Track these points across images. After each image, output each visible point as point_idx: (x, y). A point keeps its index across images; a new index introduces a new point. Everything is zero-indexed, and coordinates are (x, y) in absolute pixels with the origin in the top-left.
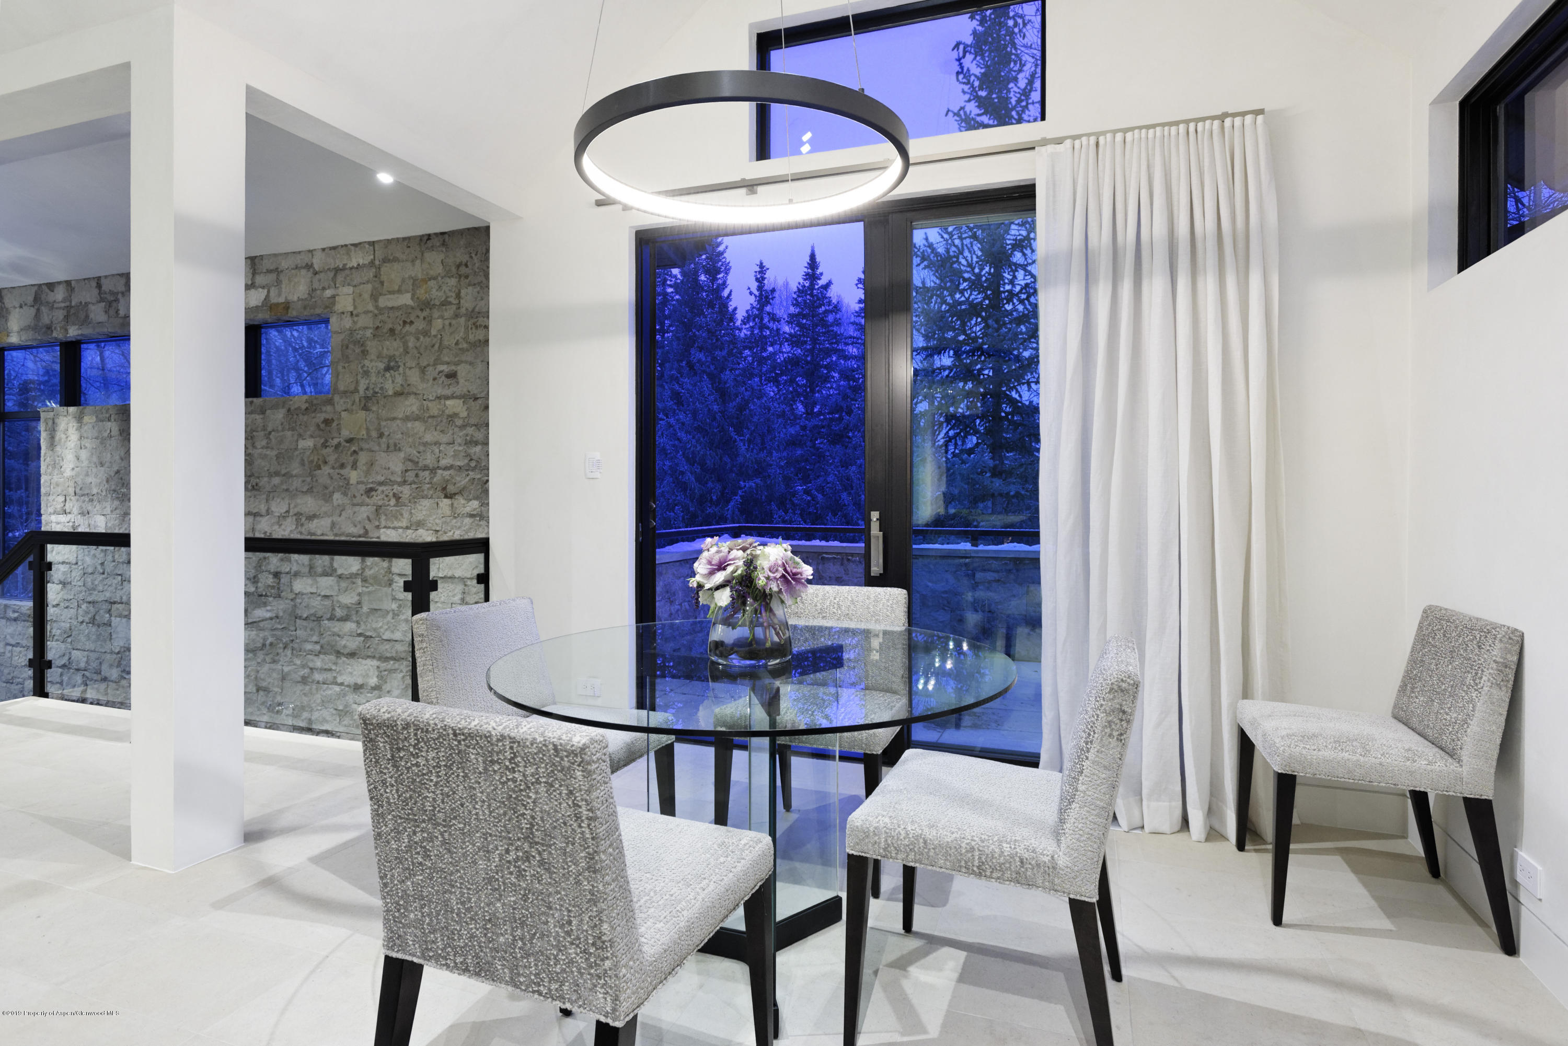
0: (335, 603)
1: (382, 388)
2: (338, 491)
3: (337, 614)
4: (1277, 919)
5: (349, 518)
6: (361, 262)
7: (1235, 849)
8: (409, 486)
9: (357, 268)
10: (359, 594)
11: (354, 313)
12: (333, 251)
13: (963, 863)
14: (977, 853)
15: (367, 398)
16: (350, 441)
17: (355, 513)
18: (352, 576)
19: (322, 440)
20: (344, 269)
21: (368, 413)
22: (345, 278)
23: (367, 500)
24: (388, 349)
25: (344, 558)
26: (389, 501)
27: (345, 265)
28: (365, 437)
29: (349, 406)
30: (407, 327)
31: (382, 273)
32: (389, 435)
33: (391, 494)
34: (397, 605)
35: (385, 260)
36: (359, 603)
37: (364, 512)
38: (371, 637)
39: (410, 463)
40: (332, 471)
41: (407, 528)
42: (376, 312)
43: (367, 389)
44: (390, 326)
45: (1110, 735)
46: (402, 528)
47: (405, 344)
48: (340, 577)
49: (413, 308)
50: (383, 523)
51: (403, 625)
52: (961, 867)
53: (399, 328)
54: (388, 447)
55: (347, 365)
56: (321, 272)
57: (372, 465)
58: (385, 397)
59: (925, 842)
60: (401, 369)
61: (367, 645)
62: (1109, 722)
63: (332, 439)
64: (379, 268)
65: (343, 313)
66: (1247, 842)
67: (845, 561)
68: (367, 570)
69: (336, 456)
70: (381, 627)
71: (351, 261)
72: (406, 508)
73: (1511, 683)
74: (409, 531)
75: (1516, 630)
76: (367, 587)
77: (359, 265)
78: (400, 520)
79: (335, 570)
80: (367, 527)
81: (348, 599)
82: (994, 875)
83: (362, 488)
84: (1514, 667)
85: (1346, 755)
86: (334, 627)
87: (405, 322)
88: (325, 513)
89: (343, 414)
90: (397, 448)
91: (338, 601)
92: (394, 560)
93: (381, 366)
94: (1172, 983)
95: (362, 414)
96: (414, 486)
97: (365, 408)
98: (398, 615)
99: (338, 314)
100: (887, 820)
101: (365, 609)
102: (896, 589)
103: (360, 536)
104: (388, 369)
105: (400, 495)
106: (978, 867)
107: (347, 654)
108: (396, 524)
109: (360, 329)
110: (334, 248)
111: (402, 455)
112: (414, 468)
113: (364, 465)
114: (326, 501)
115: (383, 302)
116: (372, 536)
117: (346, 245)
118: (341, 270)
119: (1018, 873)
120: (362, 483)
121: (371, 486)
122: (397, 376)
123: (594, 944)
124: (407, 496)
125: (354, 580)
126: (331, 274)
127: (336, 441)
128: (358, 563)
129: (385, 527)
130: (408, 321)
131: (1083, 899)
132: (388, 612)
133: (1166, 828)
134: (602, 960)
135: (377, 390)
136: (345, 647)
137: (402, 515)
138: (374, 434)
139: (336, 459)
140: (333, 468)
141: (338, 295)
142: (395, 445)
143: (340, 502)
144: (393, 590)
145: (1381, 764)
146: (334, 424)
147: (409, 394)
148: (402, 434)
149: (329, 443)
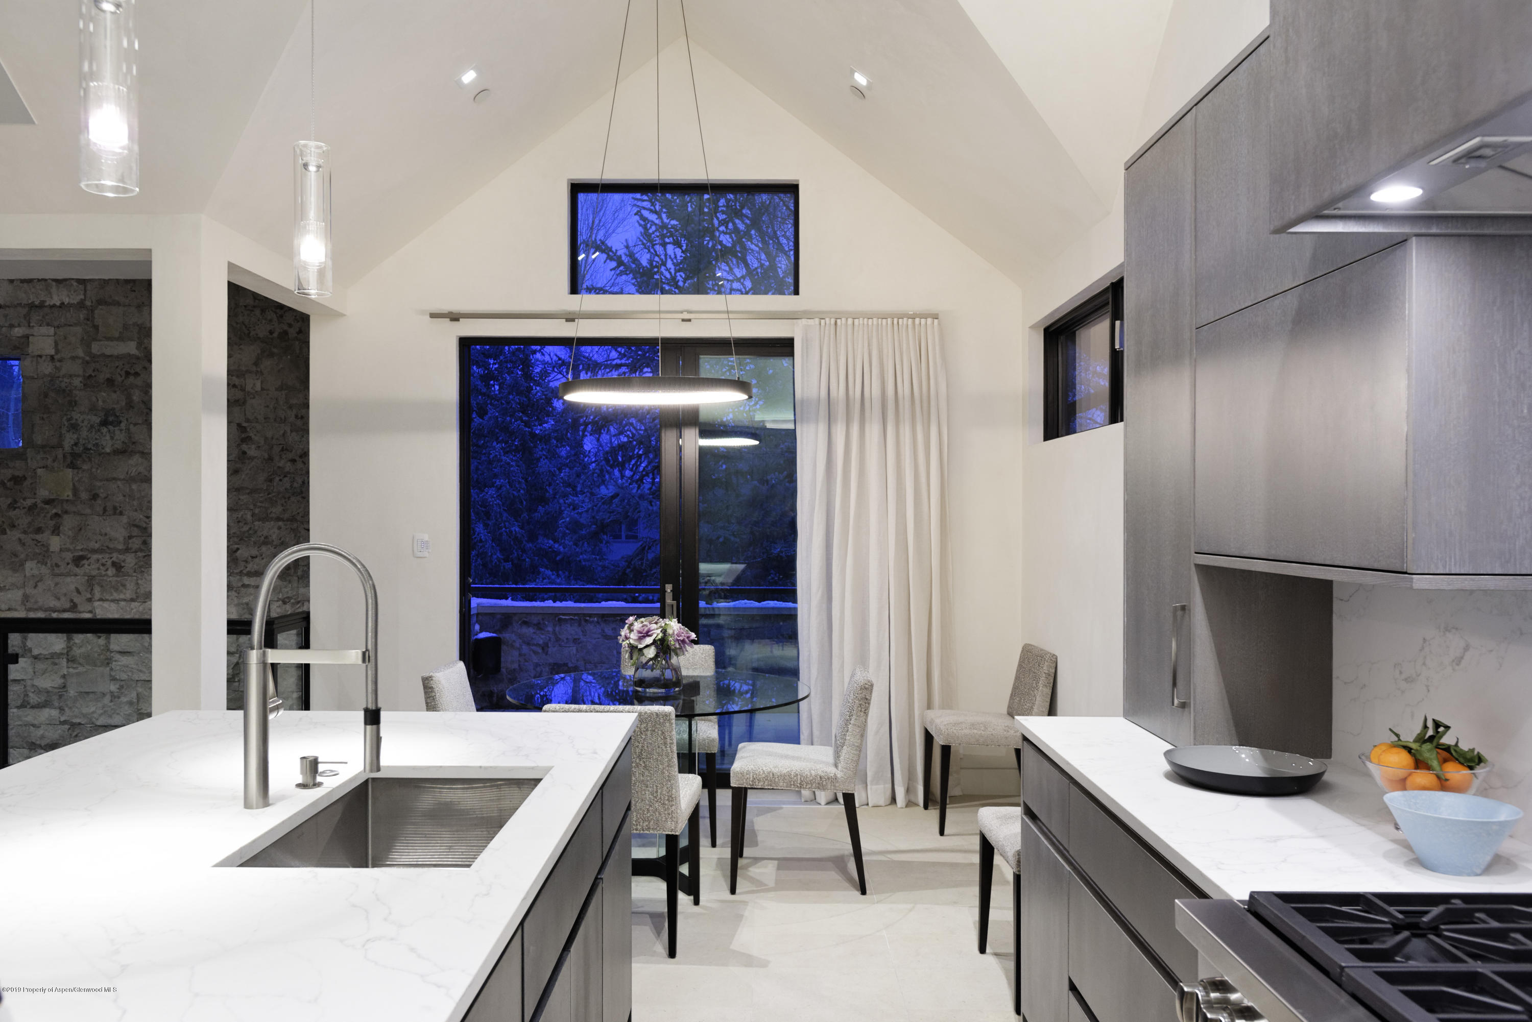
0: (28, 688)
1: (96, 445)
2: (32, 560)
3: (31, 701)
4: (942, 833)
5: (49, 590)
6: (66, 301)
7: (923, 809)
8: (133, 555)
9: (60, 307)
10: (64, 676)
11: (56, 357)
12: (25, 285)
13: (792, 783)
14: (799, 777)
15: (75, 455)
16: (48, 502)
17: (57, 584)
18: (54, 656)
19: (9, 501)
20: (41, 306)
21: (76, 471)
22: (43, 317)
23: (77, 570)
24: (104, 402)
25: (41, 635)
26: (107, 570)
27: (44, 302)
28: (71, 497)
29: (49, 462)
30: (131, 379)
31: (96, 316)
32: (106, 498)
33: (109, 563)
34: (117, 686)
35: (101, 302)
36: (64, 687)
37: (70, 584)
38: (80, 724)
39: (135, 529)
40: (22, 536)
41: (132, 600)
42: (88, 358)
43: (76, 444)
44: (108, 376)
45: (861, 711)
46: (125, 600)
47: (129, 398)
48: (36, 657)
49: (138, 358)
50: (97, 595)
51: (126, 708)
52: (791, 785)
53: (120, 379)
54: (105, 510)
55: (45, 416)
56: (8, 307)
57: (81, 529)
58: (100, 455)
59: (773, 774)
60: (123, 425)
61: (75, 733)
62: (860, 705)
63: (24, 499)
64: (92, 311)
65: (40, 356)
66: (929, 804)
67: (583, 622)
68: (75, 648)
69: (30, 519)
70: (93, 712)
71: (52, 298)
72: (130, 578)
73: (1052, 684)
74: (134, 604)
75: (1054, 655)
76: (74, 668)
77: (63, 303)
78: (121, 592)
79: (30, 650)
80: (75, 601)
81: (48, 682)
82: (808, 787)
83: (69, 556)
84: (1053, 675)
85: (975, 731)
86: (26, 716)
87: (128, 374)
88: (13, 584)
89: (39, 471)
90: (117, 511)
91: (33, 686)
92: (113, 636)
93: (96, 420)
94: (886, 859)
95: (69, 472)
96: (140, 554)
97: (72, 466)
98: (119, 698)
99: (33, 357)
100: (752, 767)
101: (72, 693)
102: (707, 646)
103: (64, 611)
104: (104, 423)
105: (123, 564)
106: (800, 784)
107: (45, 746)
108: (116, 596)
109: (64, 376)
110: (29, 281)
111: (124, 519)
112: (140, 534)
113: (69, 529)
114: (15, 571)
115: (96, 348)
116: (82, 610)
117: (45, 280)
118: (36, 306)
119: (819, 784)
120: (68, 550)
121: (81, 553)
122: (117, 432)
123: (668, 800)
124: (132, 565)
125: (57, 661)
126: (24, 311)
127: (29, 502)
128: (62, 641)
129: (101, 600)
130: (132, 371)
131: (850, 792)
132: (104, 694)
133: (882, 802)
134: (671, 806)
135: (90, 446)
136: (42, 737)
137: (124, 586)
138: (84, 496)
139: (30, 523)
140: (25, 532)
141: (33, 335)
142: (115, 508)
143: (36, 572)
144: (111, 669)
145: (992, 735)
146: (27, 483)
147: (133, 453)
148: (124, 496)
149: (19, 504)
